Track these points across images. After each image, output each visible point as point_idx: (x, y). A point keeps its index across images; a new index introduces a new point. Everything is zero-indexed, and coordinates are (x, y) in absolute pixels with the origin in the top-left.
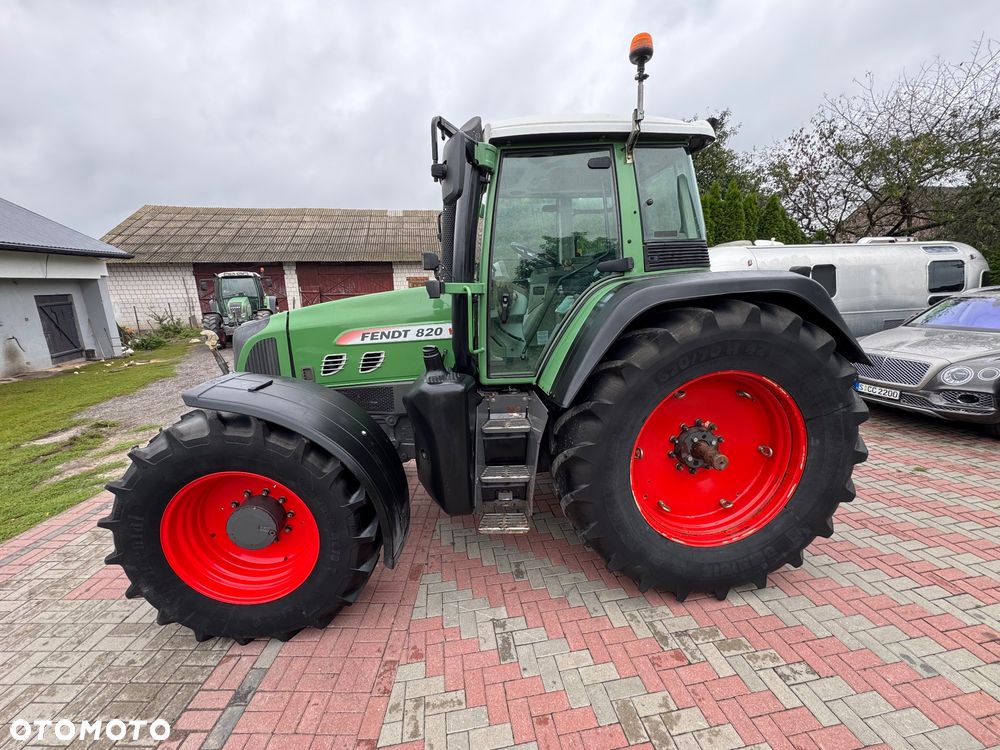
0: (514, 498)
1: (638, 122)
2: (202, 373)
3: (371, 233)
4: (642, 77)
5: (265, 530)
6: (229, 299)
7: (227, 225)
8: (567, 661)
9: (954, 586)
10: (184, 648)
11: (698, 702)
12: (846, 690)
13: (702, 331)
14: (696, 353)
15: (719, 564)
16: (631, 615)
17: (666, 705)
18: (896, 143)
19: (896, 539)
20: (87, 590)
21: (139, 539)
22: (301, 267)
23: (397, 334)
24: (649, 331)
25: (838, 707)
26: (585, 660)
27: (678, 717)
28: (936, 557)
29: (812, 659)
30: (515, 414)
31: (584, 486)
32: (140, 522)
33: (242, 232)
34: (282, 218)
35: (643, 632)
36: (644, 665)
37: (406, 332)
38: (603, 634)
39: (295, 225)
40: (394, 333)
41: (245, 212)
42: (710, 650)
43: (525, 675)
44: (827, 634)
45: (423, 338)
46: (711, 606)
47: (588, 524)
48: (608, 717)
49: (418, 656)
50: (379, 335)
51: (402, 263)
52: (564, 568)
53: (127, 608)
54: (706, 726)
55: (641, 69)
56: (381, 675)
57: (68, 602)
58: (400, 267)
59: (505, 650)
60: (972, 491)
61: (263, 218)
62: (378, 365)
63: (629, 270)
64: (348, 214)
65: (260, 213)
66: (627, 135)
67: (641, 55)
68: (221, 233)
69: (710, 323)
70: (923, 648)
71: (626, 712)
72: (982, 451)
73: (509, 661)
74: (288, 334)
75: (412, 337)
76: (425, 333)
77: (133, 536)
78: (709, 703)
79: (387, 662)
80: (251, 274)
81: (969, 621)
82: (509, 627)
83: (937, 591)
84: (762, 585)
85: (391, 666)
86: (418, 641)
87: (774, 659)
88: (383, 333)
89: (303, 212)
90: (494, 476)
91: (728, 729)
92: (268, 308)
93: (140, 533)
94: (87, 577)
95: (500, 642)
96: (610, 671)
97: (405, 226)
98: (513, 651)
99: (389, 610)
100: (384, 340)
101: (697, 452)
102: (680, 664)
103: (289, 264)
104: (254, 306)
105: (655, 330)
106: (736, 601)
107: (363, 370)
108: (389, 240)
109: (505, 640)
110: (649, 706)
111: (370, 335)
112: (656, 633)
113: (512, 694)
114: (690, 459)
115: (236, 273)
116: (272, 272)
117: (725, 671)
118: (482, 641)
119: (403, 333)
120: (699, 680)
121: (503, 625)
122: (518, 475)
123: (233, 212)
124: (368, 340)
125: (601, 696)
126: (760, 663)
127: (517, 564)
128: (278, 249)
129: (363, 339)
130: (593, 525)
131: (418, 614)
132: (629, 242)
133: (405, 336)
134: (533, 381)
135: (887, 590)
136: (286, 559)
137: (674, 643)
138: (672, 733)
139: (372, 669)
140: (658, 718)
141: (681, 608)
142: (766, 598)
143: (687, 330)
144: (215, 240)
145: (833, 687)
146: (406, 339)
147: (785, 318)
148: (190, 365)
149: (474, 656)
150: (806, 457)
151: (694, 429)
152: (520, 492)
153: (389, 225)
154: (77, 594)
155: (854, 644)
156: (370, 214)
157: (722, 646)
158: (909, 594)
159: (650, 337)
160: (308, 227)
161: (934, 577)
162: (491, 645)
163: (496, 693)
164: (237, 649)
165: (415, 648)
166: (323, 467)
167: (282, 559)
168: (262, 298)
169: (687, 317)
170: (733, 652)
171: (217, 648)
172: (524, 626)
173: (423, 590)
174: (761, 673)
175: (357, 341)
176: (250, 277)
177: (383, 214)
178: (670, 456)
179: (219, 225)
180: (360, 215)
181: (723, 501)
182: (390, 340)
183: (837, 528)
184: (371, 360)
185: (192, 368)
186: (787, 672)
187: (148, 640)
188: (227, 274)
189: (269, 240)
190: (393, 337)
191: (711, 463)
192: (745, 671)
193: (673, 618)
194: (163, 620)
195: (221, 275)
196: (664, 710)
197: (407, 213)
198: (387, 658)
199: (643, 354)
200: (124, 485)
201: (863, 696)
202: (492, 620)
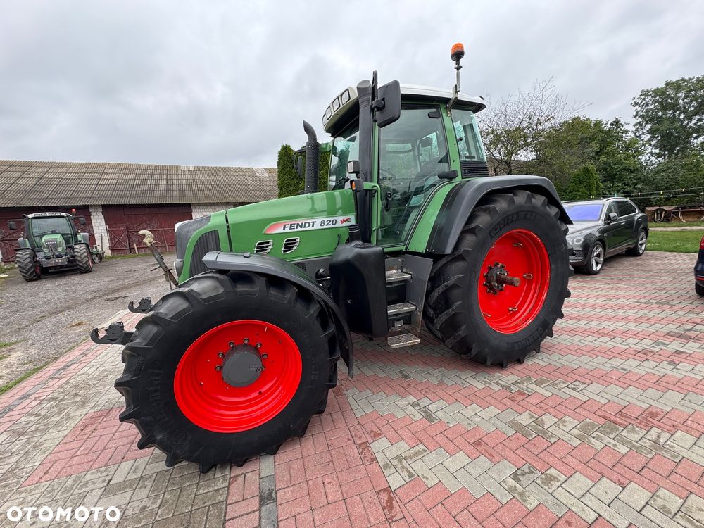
0: (404, 324)
1: (456, 92)
3: (169, 182)
4: (458, 68)
5: (253, 369)
6: (41, 237)
7: (25, 175)
8: (469, 412)
9: (611, 335)
10: (188, 484)
11: (546, 411)
12: (601, 388)
13: (509, 206)
14: (507, 219)
15: (520, 341)
16: (484, 381)
17: (533, 417)
19: (575, 321)
20: (46, 473)
21: (156, 391)
22: (106, 209)
23: (307, 225)
24: (484, 207)
25: (603, 394)
26: (477, 409)
27: (542, 420)
28: (594, 324)
29: (579, 378)
30: (394, 271)
31: (459, 303)
33: (43, 181)
34: (83, 170)
35: (496, 388)
36: (509, 403)
37: (313, 223)
38: (476, 393)
39: (97, 176)
40: (305, 223)
41: (43, 164)
42: (533, 387)
43: (451, 425)
44: (577, 366)
45: (325, 227)
46: (519, 367)
48: (511, 432)
49: (377, 435)
50: (296, 225)
51: (199, 205)
52: (429, 368)
53: (105, 474)
54: (557, 420)
55: (458, 63)
56: (362, 452)
57: (33, 487)
58: (197, 207)
59: (429, 416)
60: (588, 297)
61: (64, 170)
62: (295, 248)
63: (455, 177)
64: (146, 168)
65: (61, 165)
66: (448, 100)
67: (458, 55)
68: (20, 181)
69: (512, 201)
70: (617, 362)
71: (519, 428)
72: (580, 279)
73: (436, 422)
74: (228, 227)
75: (317, 226)
76: (326, 223)
78: (551, 410)
79: (360, 445)
80: (64, 214)
81: (626, 347)
82: (422, 405)
83: (605, 339)
84: (538, 351)
85: (365, 446)
86: (370, 427)
87: (564, 383)
88: (298, 224)
89: (103, 166)
90: (393, 310)
91: (567, 418)
92: (82, 242)
94: (37, 464)
95: (423, 414)
96: (494, 411)
97: (198, 177)
98: (434, 416)
99: (337, 416)
100: (299, 229)
101: (500, 281)
102: (524, 397)
103: (96, 207)
104: (67, 242)
105: (488, 206)
106: (529, 362)
107: (284, 251)
108: (185, 187)
109: (425, 412)
110: (525, 419)
111: (289, 226)
112: (503, 386)
113: (451, 437)
114: (496, 285)
115: (48, 214)
116: (81, 214)
117: (548, 394)
118: (411, 416)
119: (311, 224)
120: (538, 401)
121: (418, 405)
122: (408, 308)
123: (31, 165)
124: (287, 230)
125: (498, 423)
126: (559, 386)
127: (401, 372)
128: (84, 194)
129: (284, 229)
130: (463, 327)
131: (359, 413)
132: (454, 161)
133: (313, 226)
134: (403, 248)
135: (587, 343)
136: (260, 393)
137: (515, 389)
138: (546, 427)
139: (354, 452)
140: (533, 424)
141: (505, 372)
142: (541, 358)
143: (501, 205)
144: (13, 187)
145: (595, 388)
146: (313, 228)
147: (539, 200)
148: (11, 295)
149: (414, 425)
151: (496, 268)
152: (408, 318)
153: (184, 177)
154: (37, 479)
155: (592, 368)
156: (167, 168)
157: (538, 383)
158: (596, 342)
159: (485, 210)
160: (110, 178)
161: (600, 333)
162: (418, 417)
163: (441, 439)
164: (237, 471)
165: (372, 431)
167: (256, 394)
168: (76, 234)
169: (499, 199)
170: (544, 385)
171: (218, 475)
172: (429, 402)
173: (351, 400)
174: (563, 390)
175: (280, 230)
176: (63, 217)
177: (177, 168)
178: (485, 285)
179: (16, 175)
180: (157, 169)
181: (510, 309)
182: (303, 229)
183: (564, 313)
184: (290, 244)
185: (13, 297)
186: (574, 387)
187: (148, 489)
188: (38, 214)
189: (73, 188)
190: (305, 227)
191: (512, 284)
192: (556, 392)
193: (508, 377)
195: (30, 216)
196: (533, 419)
197: (197, 169)
198: (358, 442)
199: (483, 220)
200: (145, 344)
201: (610, 387)
202: (409, 403)
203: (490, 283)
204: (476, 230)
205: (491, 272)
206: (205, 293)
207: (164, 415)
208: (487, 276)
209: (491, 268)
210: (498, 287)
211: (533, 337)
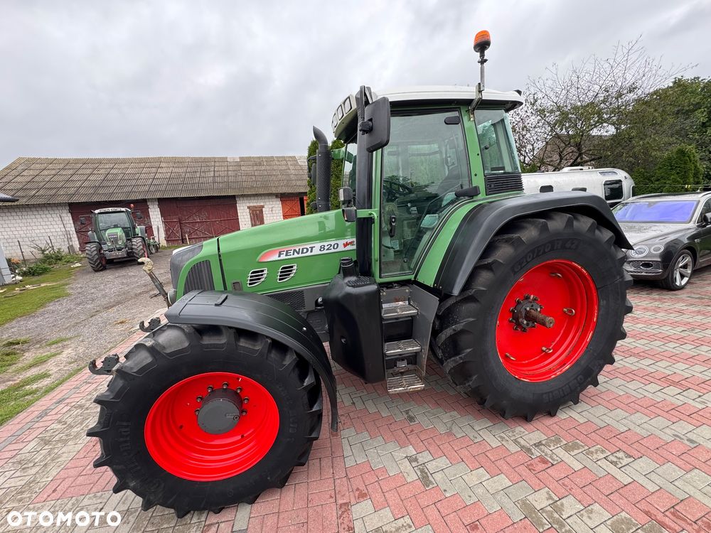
0: (408, 364)
1: (480, 92)
2: (93, 291)
3: (217, 174)
4: (483, 61)
5: (230, 417)
6: (106, 230)
7: (95, 172)
8: (473, 478)
9: (682, 384)
10: (165, 526)
11: (570, 492)
12: (653, 465)
13: (540, 234)
14: (537, 250)
15: (552, 392)
16: (501, 437)
17: (550, 498)
18: (575, 108)
19: (636, 360)
20: (54, 491)
21: (126, 442)
22: (162, 202)
23: (305, 250)
24: (506, 236)
25: (653, 476)
26: (484, 475)
27: (562, 505)
28: (663, 367)
29: (624, 447)
30: (401, 303)
31: (469, 350)
32: (127, 426)
33: (110, 177)
34: (142, 165)
35: (514, 448)
36: (523, 471)
37: (312, 248)
38: (487, 454)
39: (154, 170)
40: (303, 249)
41: (109, 161)
42: (561, 453)
43: (448, 495)
44: (626, 429)
45: (325, 252)
46: (549, 421)
47: (470, 376)
48: (518, 516)
49: (362, 496)
50: (292, 252)
51: (243, 196)
52: (440, 410)
53: (99, 501)
54: (582, 508)
55: (482, 55)
56: (341, 516)
57: (39, 505)
58: (241, 199)
59: (425, 478)
60: (662, 323)
61: (126, 165)
62: (292, 275)
63: (477, 195)
64: (196, 160)
65: (124, 161)
66: (471, 101)
67: (482, 45)
68: (91, 178)
69: (545, 228)
70: (683, 428)
71: (529, 510)
72: (657, 297)
73: (431, 486)
74: (220, 256)
75: (316, 251)
76: (326, 248)
77: (122, 439)
78: (577, 491)
79: (341, 505)
80: (123, 209)
81: (700, 406)
82: (421, 460)
83: (673, 390)
84: (576, 402)
85: (346, 507)
86: (358, 483)
87: (603, 452)
88: (295, 250)
89: (159, 160)
90: (393, 350)
91: (596, 507)
92: (140, 235)
93: (127, 436)
94: (50, 479)
95: (419, 474)
96: (503, 481)
97: (243, 168)
98: (431, 478)
99: (326, 463)
100: (296, 255)
101: (529, 317)
102: (546, 466)
103: (152, 200)
104: (127, 234)
105: (510, 236)
106: (562, 415)
107: (280, 280)
108: (231, 179)
109: (422, 471)
110: (540, 500)
111: (285, 253)
112: (522, 447)
113: (444, 512)
114: (525, 322)
115: (110, 209)
116: (139, 207)
117: (577, 466)
118: (405, 474)
119: (310, 249)
120: (563, 475)
121: (416, 460)
122: (411, 348)
123: (100, 161)
124: (283, 257)
125: (506, 500)
126: (595, 456)
127: (407, 412)
128: (142, 189)
129: (279, 256)
130: (474, 377)
131: (350, 462)
132: (476, 175)
133: (311, 252)
134: (412, 277)
135: (646, 394)
136: (242, 436)
137: (536, 452)
138: (564, 517)
139: (332, 513)
140: (549, 508)
141: (529, 426)
142: (579, 410)
143: (529, 234)
144: (86, 184)
145: (644, 464)
146: (312, 254)
147: (585, 223)
148: (79, 286)
149: (406, 487)
150: (598, 313)
151: (526, 302)
152: (413, 359)
153: (230, 168)
154: (45, 496)
155: (644, 433)
156: (214, 160)
157: (567, 448)
158: (659, 394)
159: (507, 241)
160: (165, 172)
161: (668, 381)
162: (412, 476)
163: (432, 513)
164: (213, 518)
165: (358, 489)
166: (283, 360)
167: (239, 437)
168: (134, 228)
169: (527, 225)
170: (576, 452)
171: (195, 520)
172: (430, 457)
173: (345, 442)
174: (599, 463)
175: (275, 257)
176: (123, 212)
177: (224, 160)
178: (511, 322)
179: (89, 171)
180: (206, 161)
181: (544, 349)
182: (300, 255)
183: (616, 358)
184: (286, 272)
185: (81, 288)
186: (615, 459)
187: (130, 525)
188: (103, 210)
189: (134, 182)
190: (302, 253)
191: (544, 324)
192: (589, 464)
193: (531, 434)
194: (147, 506)
195: (97, 211)
196: (551, 502)
197: (242, 159)
198: (340, 502)
199: (504, 253)
200: (111, 397)
201: (665, 467)
202: (407, 457)
203: (517, 320)
204: (493, 267)
205: (519, 306)
206: (170, 346)
207: (136, 464)
208: (513, 311)
209: (519, 303)
210: (528, 324)
211: (570, 387)
